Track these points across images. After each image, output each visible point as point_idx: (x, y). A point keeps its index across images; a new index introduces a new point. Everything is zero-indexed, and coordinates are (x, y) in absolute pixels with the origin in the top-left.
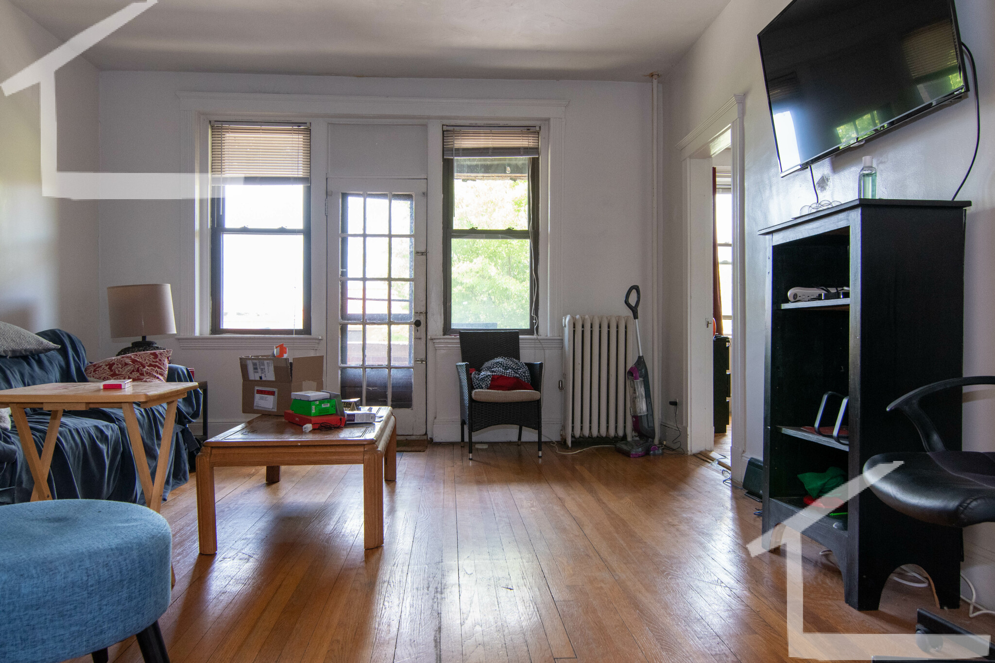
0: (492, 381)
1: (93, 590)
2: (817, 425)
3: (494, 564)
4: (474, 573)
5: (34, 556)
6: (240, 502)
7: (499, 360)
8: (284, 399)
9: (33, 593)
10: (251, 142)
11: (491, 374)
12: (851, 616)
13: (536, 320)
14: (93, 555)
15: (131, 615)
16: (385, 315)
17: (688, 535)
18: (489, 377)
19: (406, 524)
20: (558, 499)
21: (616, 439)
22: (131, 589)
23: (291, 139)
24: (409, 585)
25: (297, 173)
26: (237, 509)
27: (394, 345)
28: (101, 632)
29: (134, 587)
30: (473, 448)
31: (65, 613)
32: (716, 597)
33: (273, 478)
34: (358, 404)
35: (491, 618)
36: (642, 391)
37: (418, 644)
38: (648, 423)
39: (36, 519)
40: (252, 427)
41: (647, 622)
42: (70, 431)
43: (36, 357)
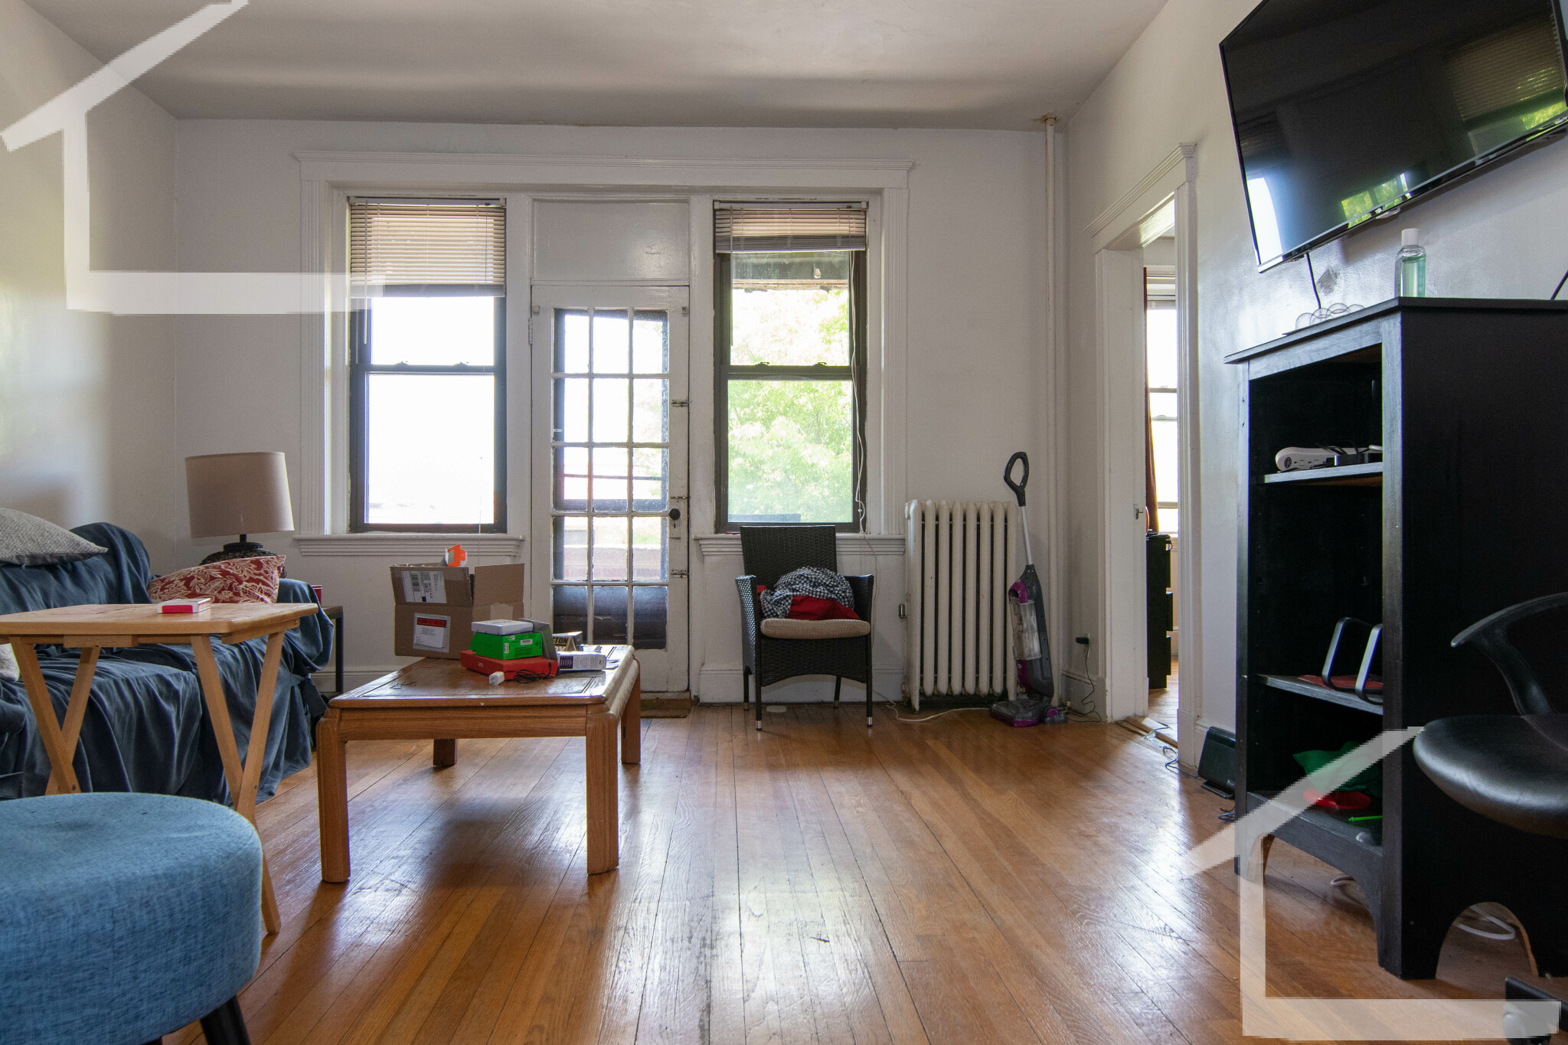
0: (792, 605)
1: (122, 946)
2: (1326, 671)
3: (798, 900)
4: (765, 914)
5: (23, 889)
6: (391, 797)
7: (805, 571)
8: (461, 632)
9: (19, 951)
10: (412, 229)
11: (791, 594)
12: (1390, 988)
13: (862, 508)
14: (122, 886)
15: (188, 988)
16: (624, 501)
17: (1113, 852)
18: (788, 599)
19: (655, 834)
20: (900, 793)
21: (991, 698)
22: (189, 943)
23: (475, 225)
24: (659, 934)
25: (484, 278)
26: (385, 808)
27: (637, 549)
28: (137, 1017)
29: (193, 941)
30: (763, 712)
31: (74, 985)
32: (1163, 955)
33: (444, 760)
34: (578, 640)
35: (792, 989)
36: (1032, 620)
37: (672, 1033)
38: (1043, 674)
39: (39, 826)
40: (408, 677)
41: (1051, 997)
42: (116, 683)
43: (69, 567)
